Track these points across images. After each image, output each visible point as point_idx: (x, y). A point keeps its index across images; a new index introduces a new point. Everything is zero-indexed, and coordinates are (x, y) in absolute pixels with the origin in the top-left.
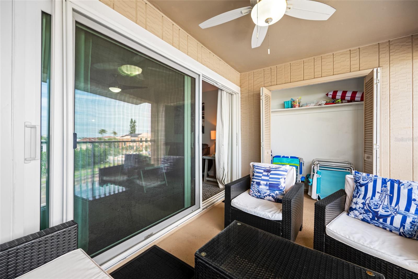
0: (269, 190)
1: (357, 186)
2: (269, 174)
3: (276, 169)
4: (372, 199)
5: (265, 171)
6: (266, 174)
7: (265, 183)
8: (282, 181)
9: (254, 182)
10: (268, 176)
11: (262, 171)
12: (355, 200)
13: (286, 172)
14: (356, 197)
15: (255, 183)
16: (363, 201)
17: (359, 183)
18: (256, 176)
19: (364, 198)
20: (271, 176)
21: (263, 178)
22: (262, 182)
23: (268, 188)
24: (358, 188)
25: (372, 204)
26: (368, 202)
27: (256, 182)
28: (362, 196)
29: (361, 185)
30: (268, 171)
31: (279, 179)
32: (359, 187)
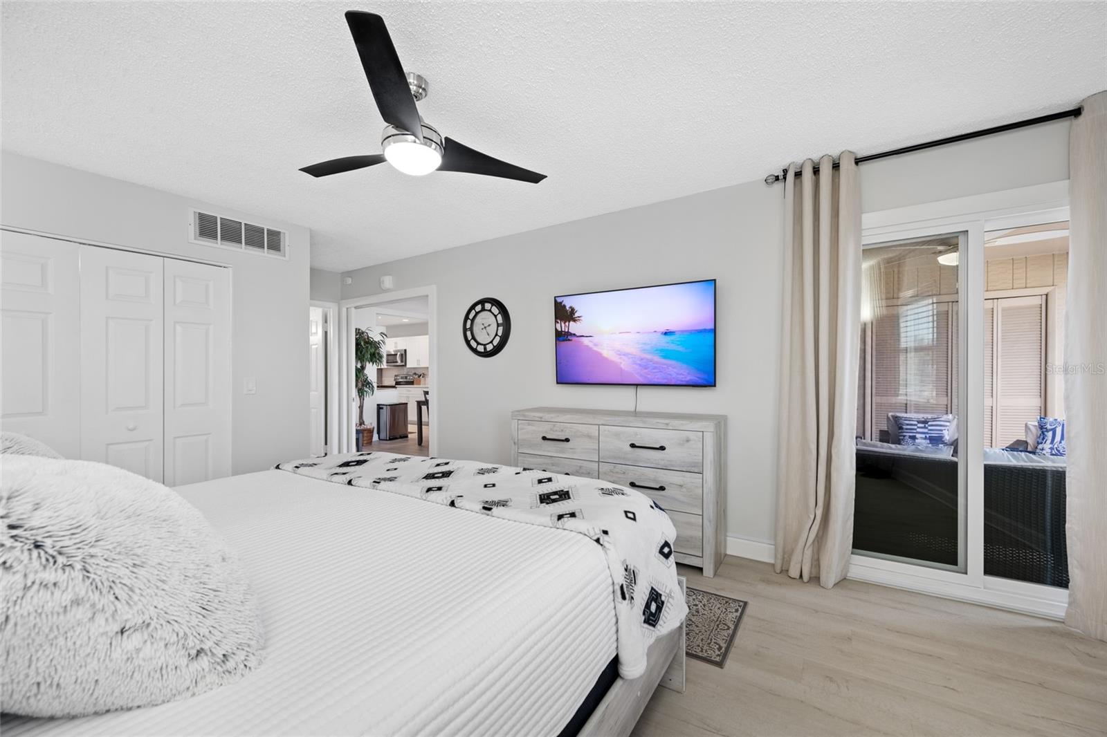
0: (930, 443)
1: (1043, 432)
2: (927, 425)
3: (934, 419)
4: (1060, 442)
5: (919, 422)
6: (922, 425)
7: (923, 436)
8: (945, 433)
9: (904, 436)
10: (925, 427)
11: (916, 423)
12: (1040, 446)
13: (949, 422)
14: (1042, 443)
15: (907, 437)
16: (1051, 446)
17: (1046, 428)
18: (907, 429)
19: (1052, 442)
20: (929, 428)
21: (919, 430)
22: (918, 436)
23: (928, 441)
24: (1044, 434)
25: (1060, 447)
26: (1056, 446)
27: (909, 434)
28: (1049, 442)
29: (1048, 431)
30: (925, 422)
31: (942, 430)
32: (1046, 433)
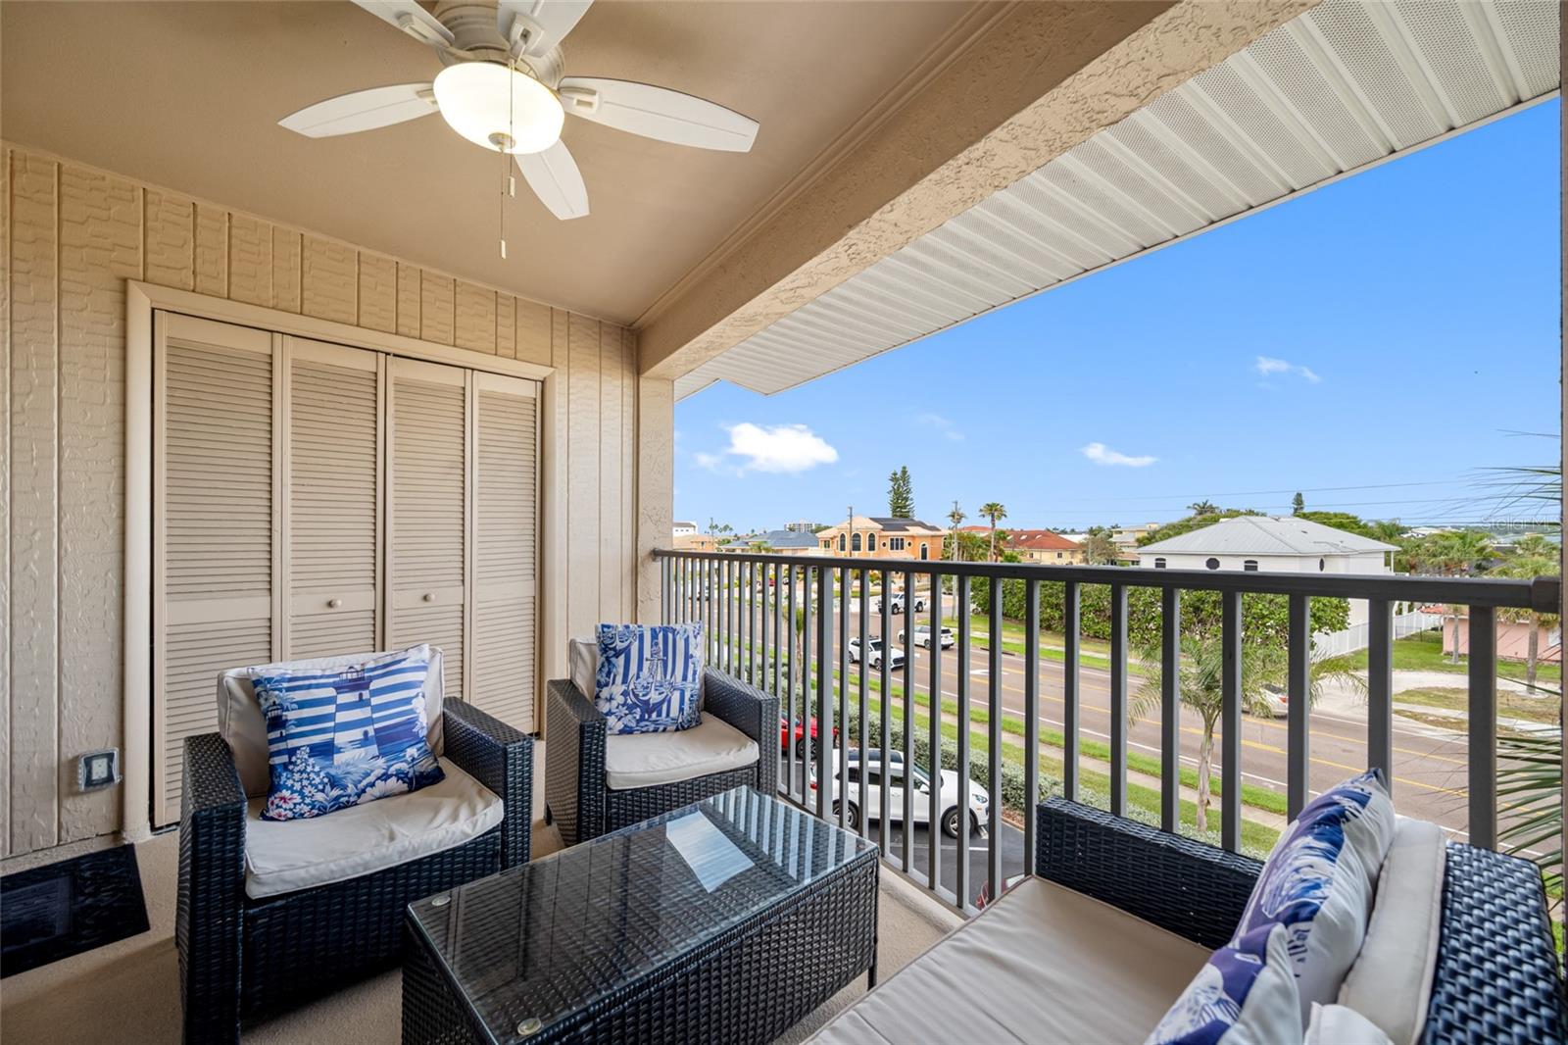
0: (382, 754)
1: (607, 659)
2: (366, 694)
3: (387, 669)
4: (638, 677)
5: (340, 688)
6: (352, 697)
7: (357, 734)
8: (419, 705)
9: (292, 752)
10: (361, 703)
11: (330, 692)
12: (605, 693)
13: (424, 668)
14: (607, 685)
15: (304, 754)
16: (624, 687)
17: (614, 649)
18: (300, 722)
19: (625, 681)
20: (375, 701)
21: (342, 717)
22: (341, 738)
23: (374, 749)
24: (609, 662)
25: (639, 687)
26: (632, 686)
27: (308, 746)
28: (619, 679)
29: (617, 655)
30: (359, 684)
31: (408, 701)
32: (613, 660)
